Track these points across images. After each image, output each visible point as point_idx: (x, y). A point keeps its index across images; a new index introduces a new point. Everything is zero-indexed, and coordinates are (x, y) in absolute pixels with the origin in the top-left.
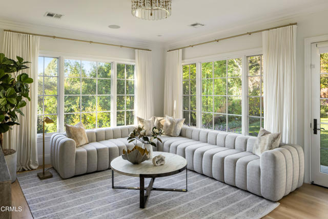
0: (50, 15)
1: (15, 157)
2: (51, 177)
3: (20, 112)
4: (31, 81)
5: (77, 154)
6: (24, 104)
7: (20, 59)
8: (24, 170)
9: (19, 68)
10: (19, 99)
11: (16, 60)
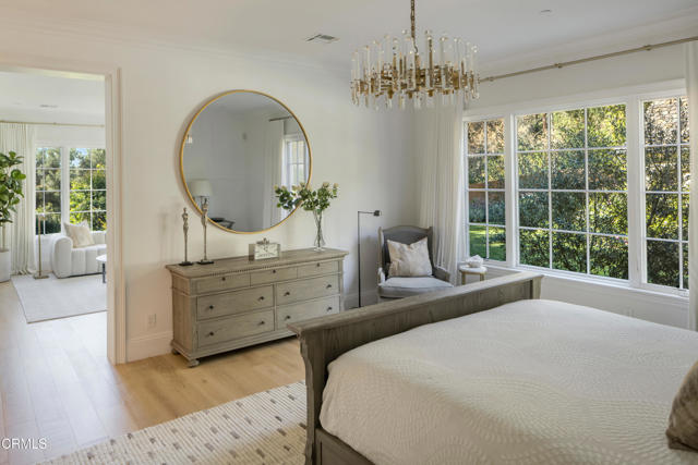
0: (43, 106)
1: (8, 256)
2: (47, 277)
3: (13, 209)
4: (24, 177)
5: (73, 254)
6: (17, 201)
7: (12, 154)
8: (20, 274)
9: (11, 164)
10: (11, 196)
11: (9, 156)
